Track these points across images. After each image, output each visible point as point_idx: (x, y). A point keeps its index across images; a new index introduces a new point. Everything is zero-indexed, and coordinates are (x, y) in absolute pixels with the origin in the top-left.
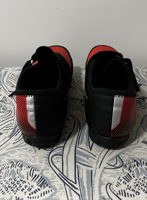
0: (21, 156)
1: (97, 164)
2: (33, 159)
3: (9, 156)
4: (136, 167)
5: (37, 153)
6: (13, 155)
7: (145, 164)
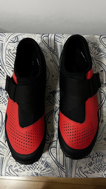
4: (97, 157)
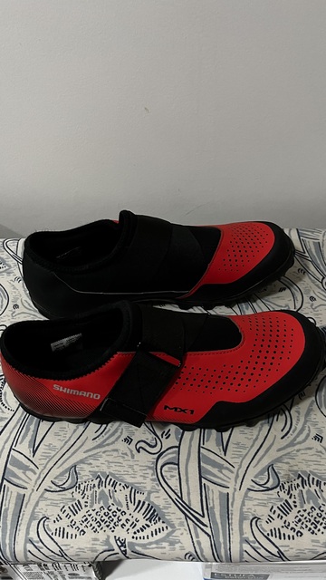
0: (111, 465)
1: (236, 482)
2: (131, 471)
3: (91, 464)
5: (136, 459)
6: (98, 463)
7: (315, 483)
